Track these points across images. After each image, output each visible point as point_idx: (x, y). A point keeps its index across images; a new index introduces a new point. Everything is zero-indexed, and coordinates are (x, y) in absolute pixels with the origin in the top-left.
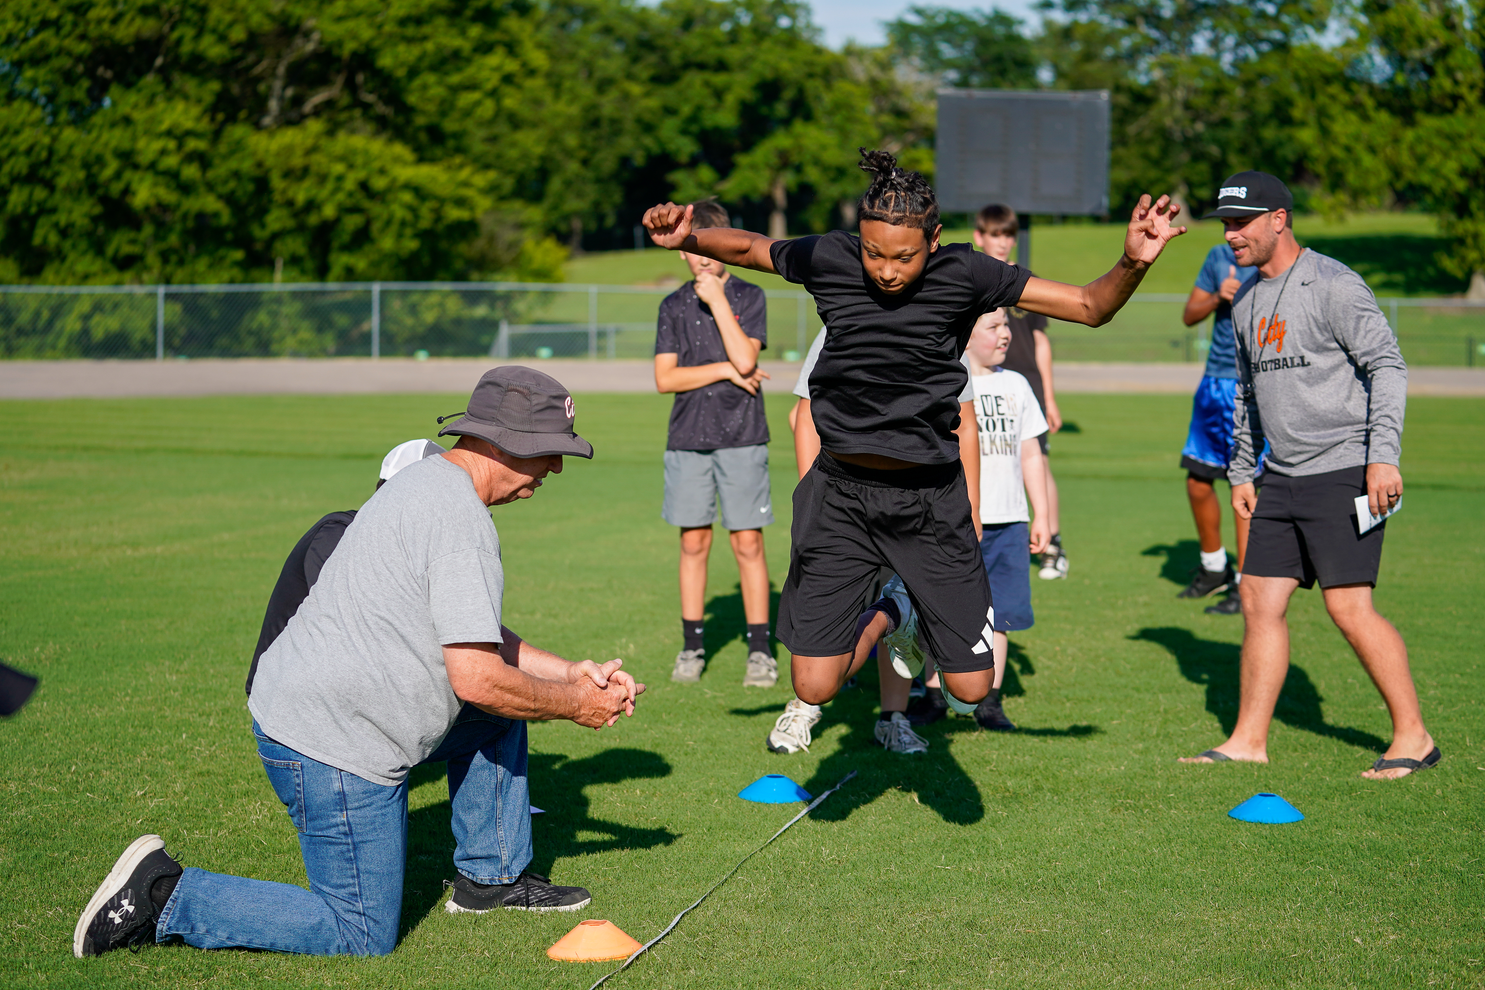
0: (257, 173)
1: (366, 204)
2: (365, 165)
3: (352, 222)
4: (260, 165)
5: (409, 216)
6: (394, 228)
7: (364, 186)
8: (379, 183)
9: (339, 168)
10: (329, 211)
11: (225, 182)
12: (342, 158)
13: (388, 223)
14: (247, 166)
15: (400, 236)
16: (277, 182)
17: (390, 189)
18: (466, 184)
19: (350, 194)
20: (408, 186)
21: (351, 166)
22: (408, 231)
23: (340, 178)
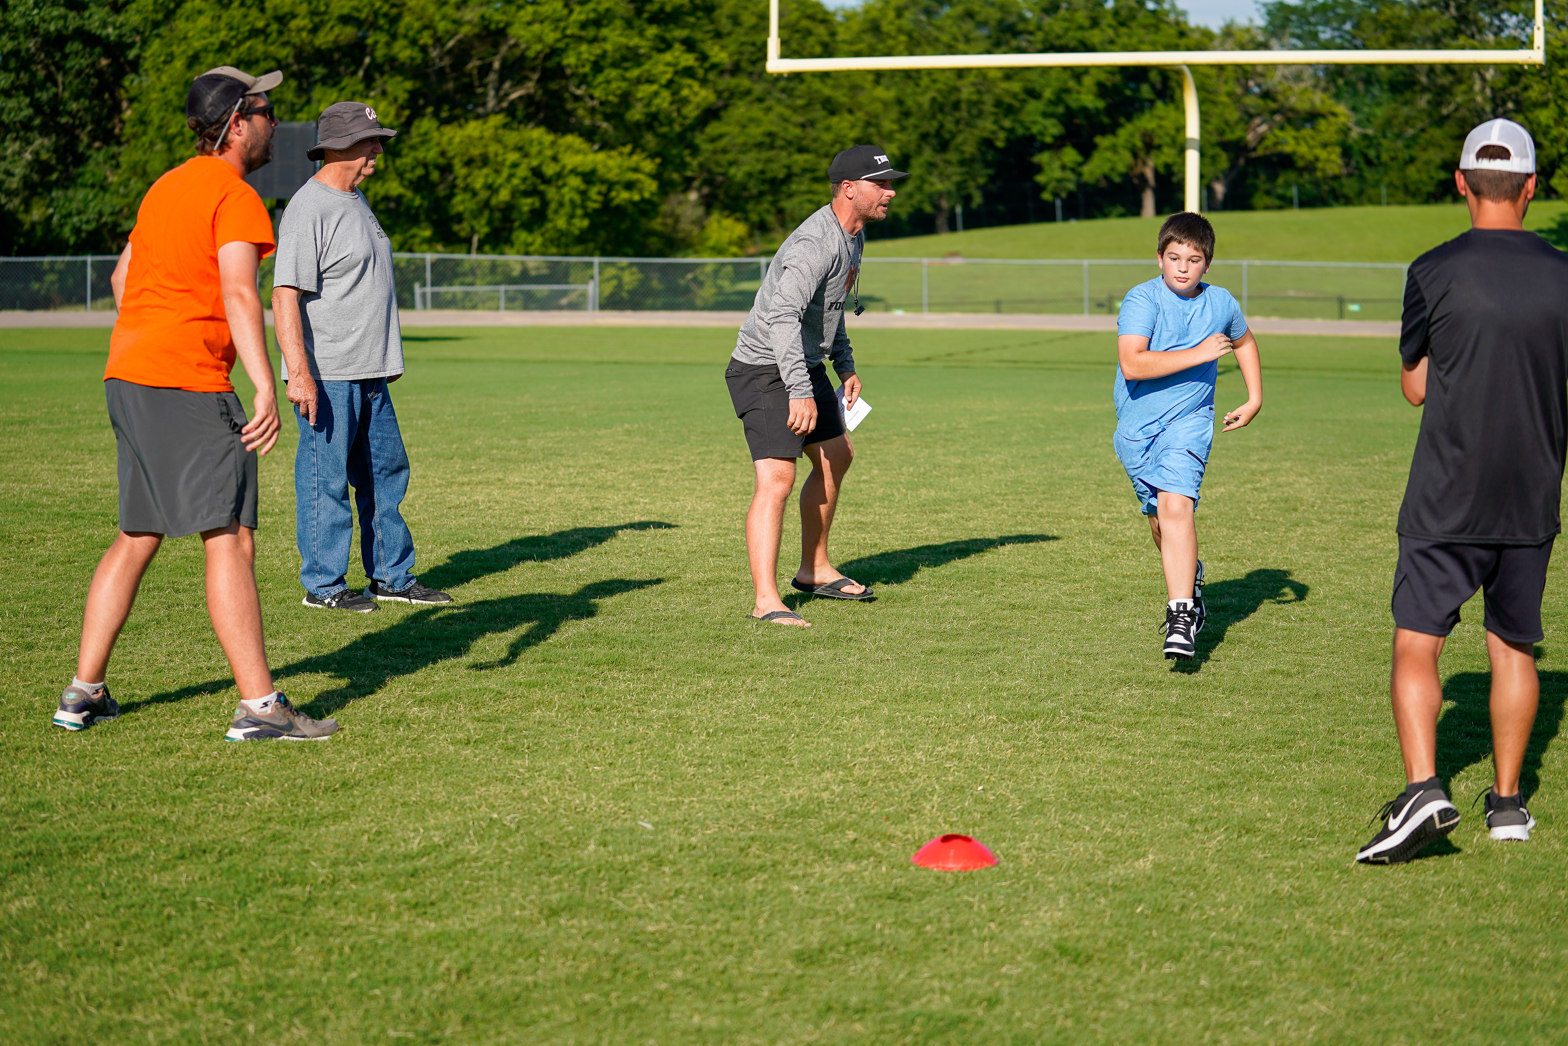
0: (441, 161)
1: (542, 187)
2: (540, 153)
3: (527, 204)
4: (443, 154)
5: (577, 198)
6: (567, 209)
7: (537, 172)
8: (550, 170)
9: (513, 157)
10: (504, 195)
11: (413, 169)
12: (519, 149)
13: (561, 204)
14: (431, 155)
15: (572, 216)
16: (460, 171)
17: (559, 175)
18: (636, 170)
19: (524, 179)
20: (574, 172)
21: (526, 155)
22: (579, 212)
23: (515, 165)
